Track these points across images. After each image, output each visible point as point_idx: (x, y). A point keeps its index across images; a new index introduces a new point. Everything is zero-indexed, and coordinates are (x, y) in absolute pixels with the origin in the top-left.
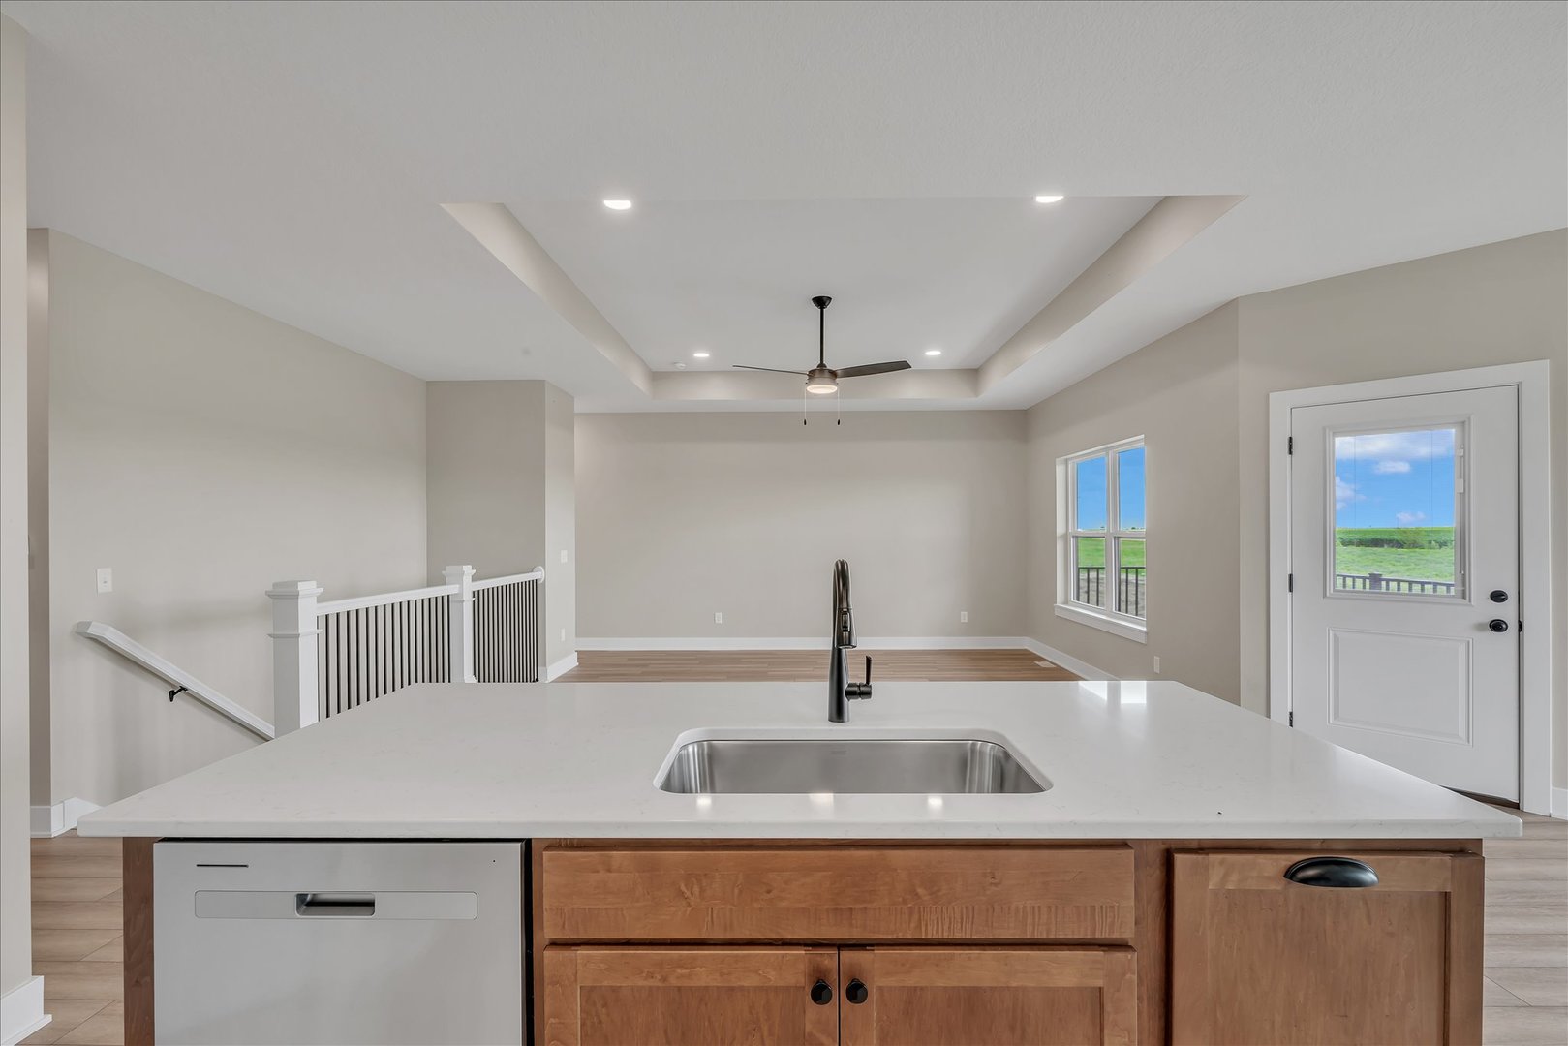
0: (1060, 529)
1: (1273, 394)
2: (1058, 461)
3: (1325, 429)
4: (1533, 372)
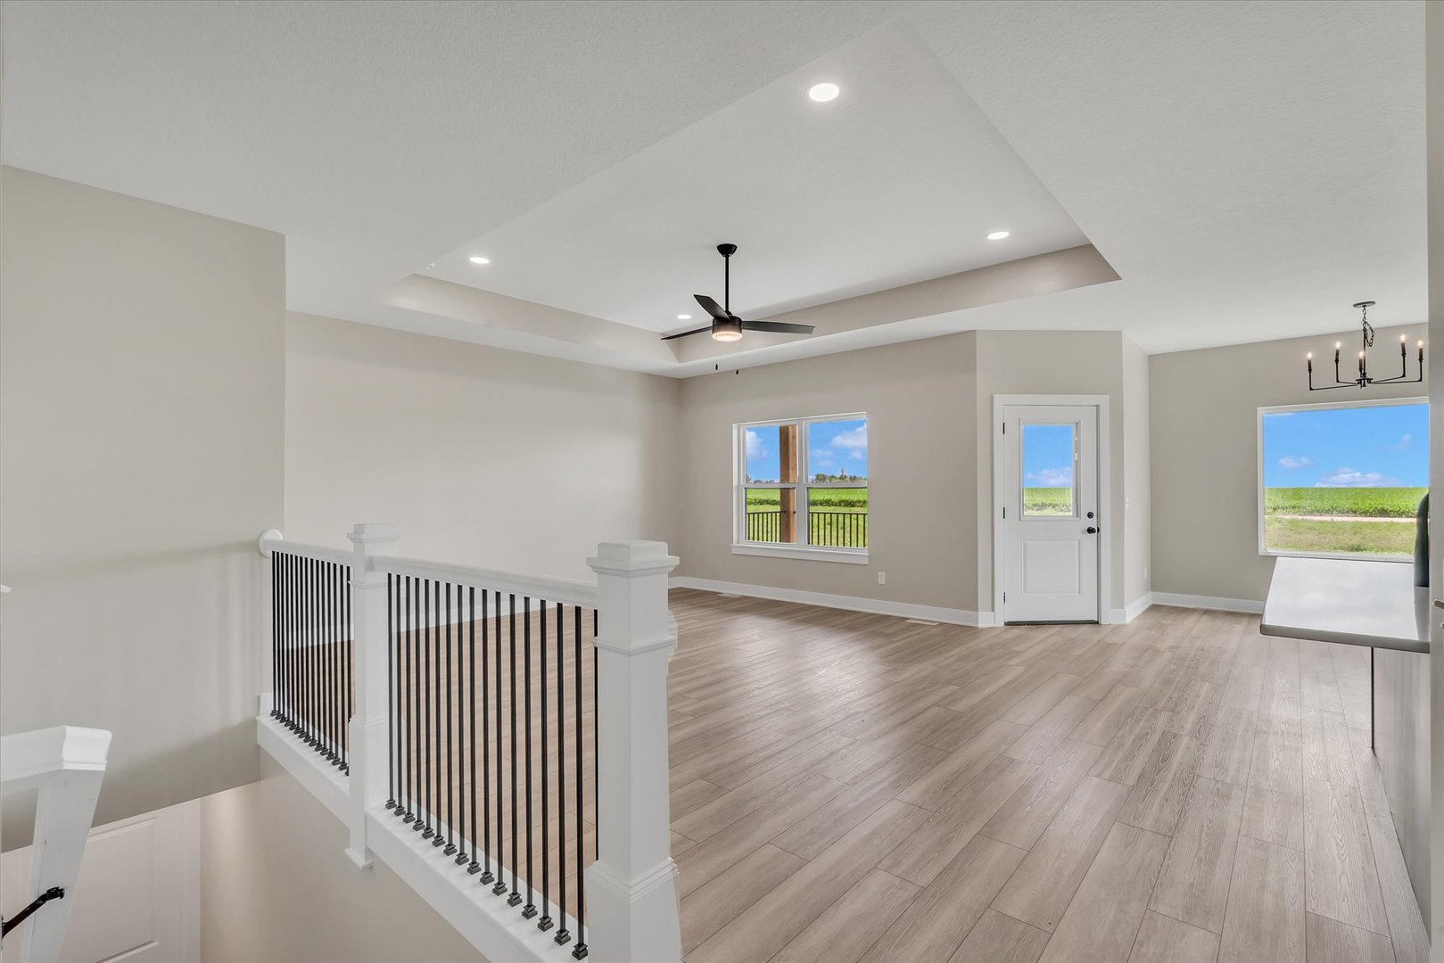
0: (735, 483)
1: (995, 396)
2: (735, 426)
3: (1019, 420)
4: (1103, 400)
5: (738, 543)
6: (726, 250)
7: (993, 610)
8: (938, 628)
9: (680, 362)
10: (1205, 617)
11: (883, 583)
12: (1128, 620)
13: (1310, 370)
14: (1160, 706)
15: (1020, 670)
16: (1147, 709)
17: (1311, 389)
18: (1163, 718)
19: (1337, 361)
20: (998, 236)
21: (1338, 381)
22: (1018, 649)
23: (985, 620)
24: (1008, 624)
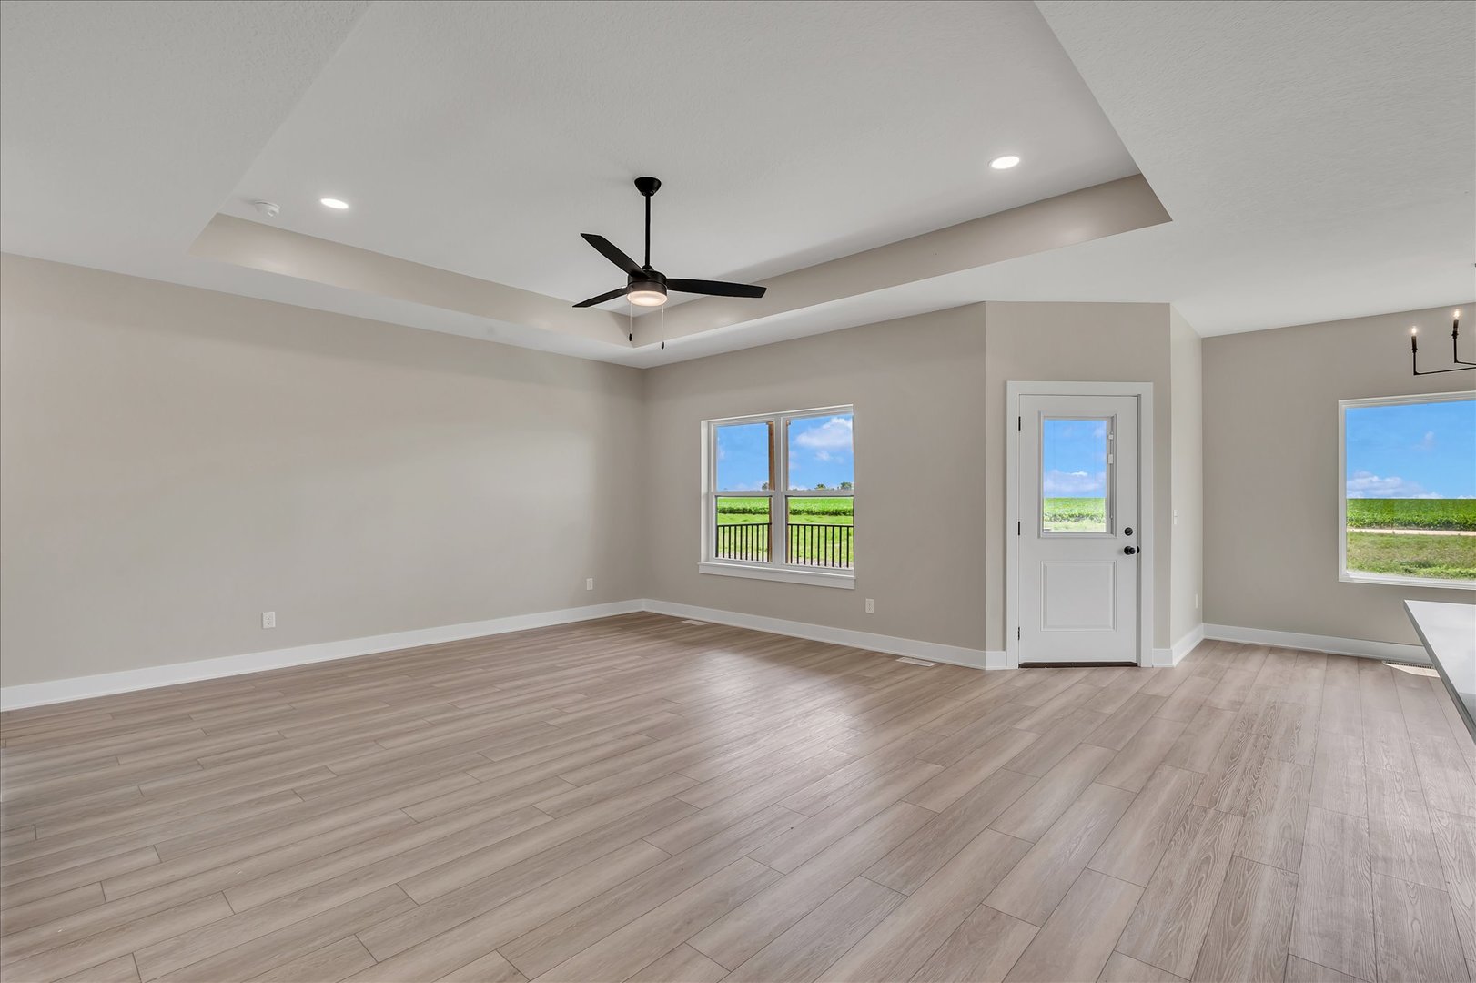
0: (704, 490)
1: (1009, 382)
2: (703, 423)
3: (1040, 413)
4: (1146, 389)
5: (707, 560)
6: (647, 186)
7: (1004, 648)
8: (936, 671)
9: (634, 347)
10: (1272, 658)
11: (872, 611)
12: (1174, 664)
13: (1415, 349)
14: (1224, 806)
15: (1030, 738)
16: (1205, 810)
17: (1416, 373)
18: (1231, 824)
19: (1455, 335)
20: (1005, 163)
21: (1456, 361)
22: (1030, 704)
23: (994, 660)
24: (1022, 666)
